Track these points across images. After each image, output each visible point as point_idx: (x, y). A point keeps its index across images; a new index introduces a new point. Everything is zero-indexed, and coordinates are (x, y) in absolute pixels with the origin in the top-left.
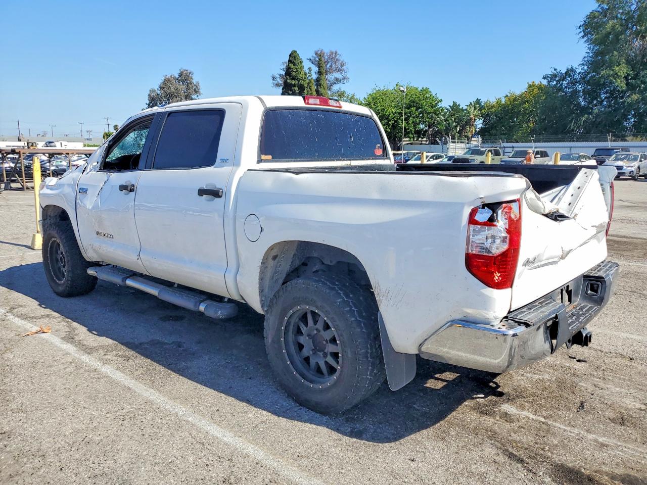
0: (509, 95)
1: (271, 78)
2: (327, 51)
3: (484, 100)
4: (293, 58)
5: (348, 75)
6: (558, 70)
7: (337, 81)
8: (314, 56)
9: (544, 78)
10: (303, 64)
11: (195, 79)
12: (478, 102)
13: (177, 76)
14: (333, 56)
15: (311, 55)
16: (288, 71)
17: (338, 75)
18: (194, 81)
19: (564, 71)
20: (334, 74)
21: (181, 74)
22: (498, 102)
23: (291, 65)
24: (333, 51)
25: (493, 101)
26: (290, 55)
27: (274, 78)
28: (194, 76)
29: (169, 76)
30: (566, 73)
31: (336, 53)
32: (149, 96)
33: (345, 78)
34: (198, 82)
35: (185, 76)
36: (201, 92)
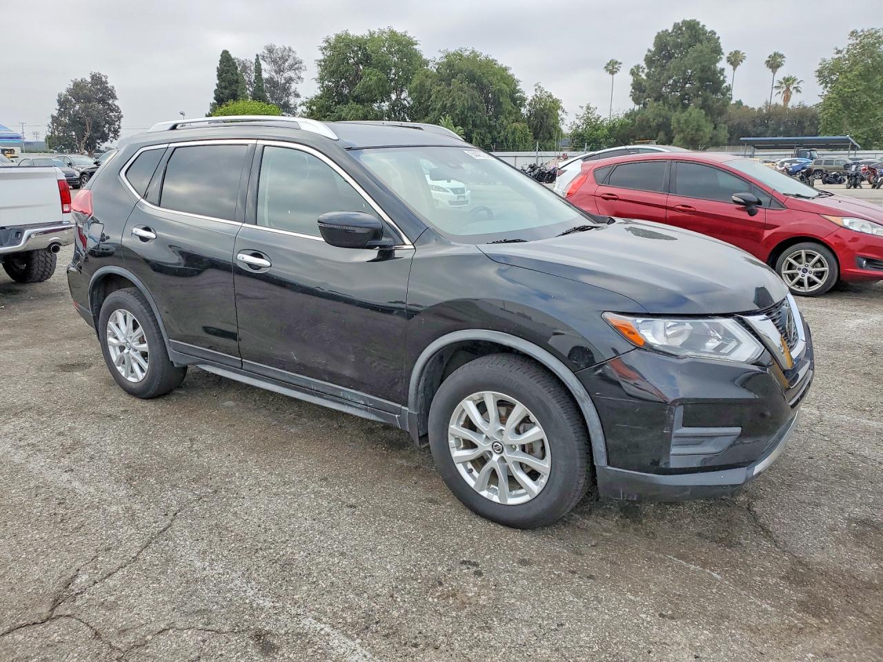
2: (279, 46)
5: (303, 75)
7: (290, 80)
8: (266, 52)
11: (111, 83)
13: (89, 80)
14: (287, 51)
15: (261, 51)
16: (221, 73)
17: (291, 74)
18: (109, 85)
20: (289, 73)
21: (93, 77)
24: (286, 46)
26: (222, 56)
28: (108, 80)
29: (79, 80)
31: (290, 49)
32: (59, 101)
33: (299, 78)
34: (113, 87)
35: (97, 80)
36: (118, 97)
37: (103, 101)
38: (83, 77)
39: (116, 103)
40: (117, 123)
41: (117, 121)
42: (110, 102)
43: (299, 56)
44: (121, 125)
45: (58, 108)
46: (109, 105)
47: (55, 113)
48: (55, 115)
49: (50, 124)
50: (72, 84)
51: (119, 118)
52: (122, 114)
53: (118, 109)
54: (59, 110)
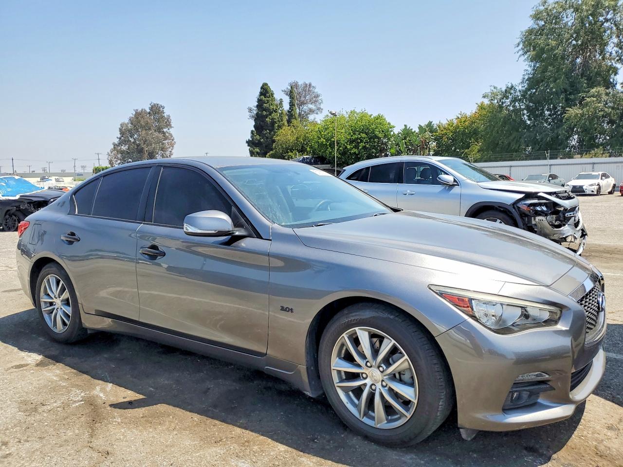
0: (460, 116)
1: (248, 110)
2: (300, 83)
3: (435, 123)
4: (265, 91)
5: (322, 106)
6: (499, 88)
7: (311, 111)
8: (289, 88)
9: (484, 97)
10: (274, 96)
11: (167, 112)
12: (430, 124)
13: (148, 111)
14: (308, 87)
15: (286, 87)
16: (260, 105)
17: (312, 106)
18: (165, 115)
19: (504, 90)
20: (308, 105)
21: (152, 107)
22: (451, 124)
23: (263, 97)
24: (307, 82)
25: (444, 122)
26: (261, 88)
27: (250, 110)
28: (165, 110)
29: (140, 110)
30: (506, 90)
31: (310, 85)
32: (120, 130)
33: (319, 109)
34: (169, 116)
35: (156, 110)
36: (172, 126)
37: (159, 130)
38: (144, 108)
39: (172, 131)
40: (170, 150)
41: (170, 148)
42: (165, 130)
43: (318, 90)
44: (173, 151)
45: (119, 136)
46: (164, 133)
47: (117, 141)
48: (116, 143)
49: (109, 152)
50: (134, 113)
51: (172, 145)
52: (175, 140)
53: (172, 136)
54: (120, 138)
